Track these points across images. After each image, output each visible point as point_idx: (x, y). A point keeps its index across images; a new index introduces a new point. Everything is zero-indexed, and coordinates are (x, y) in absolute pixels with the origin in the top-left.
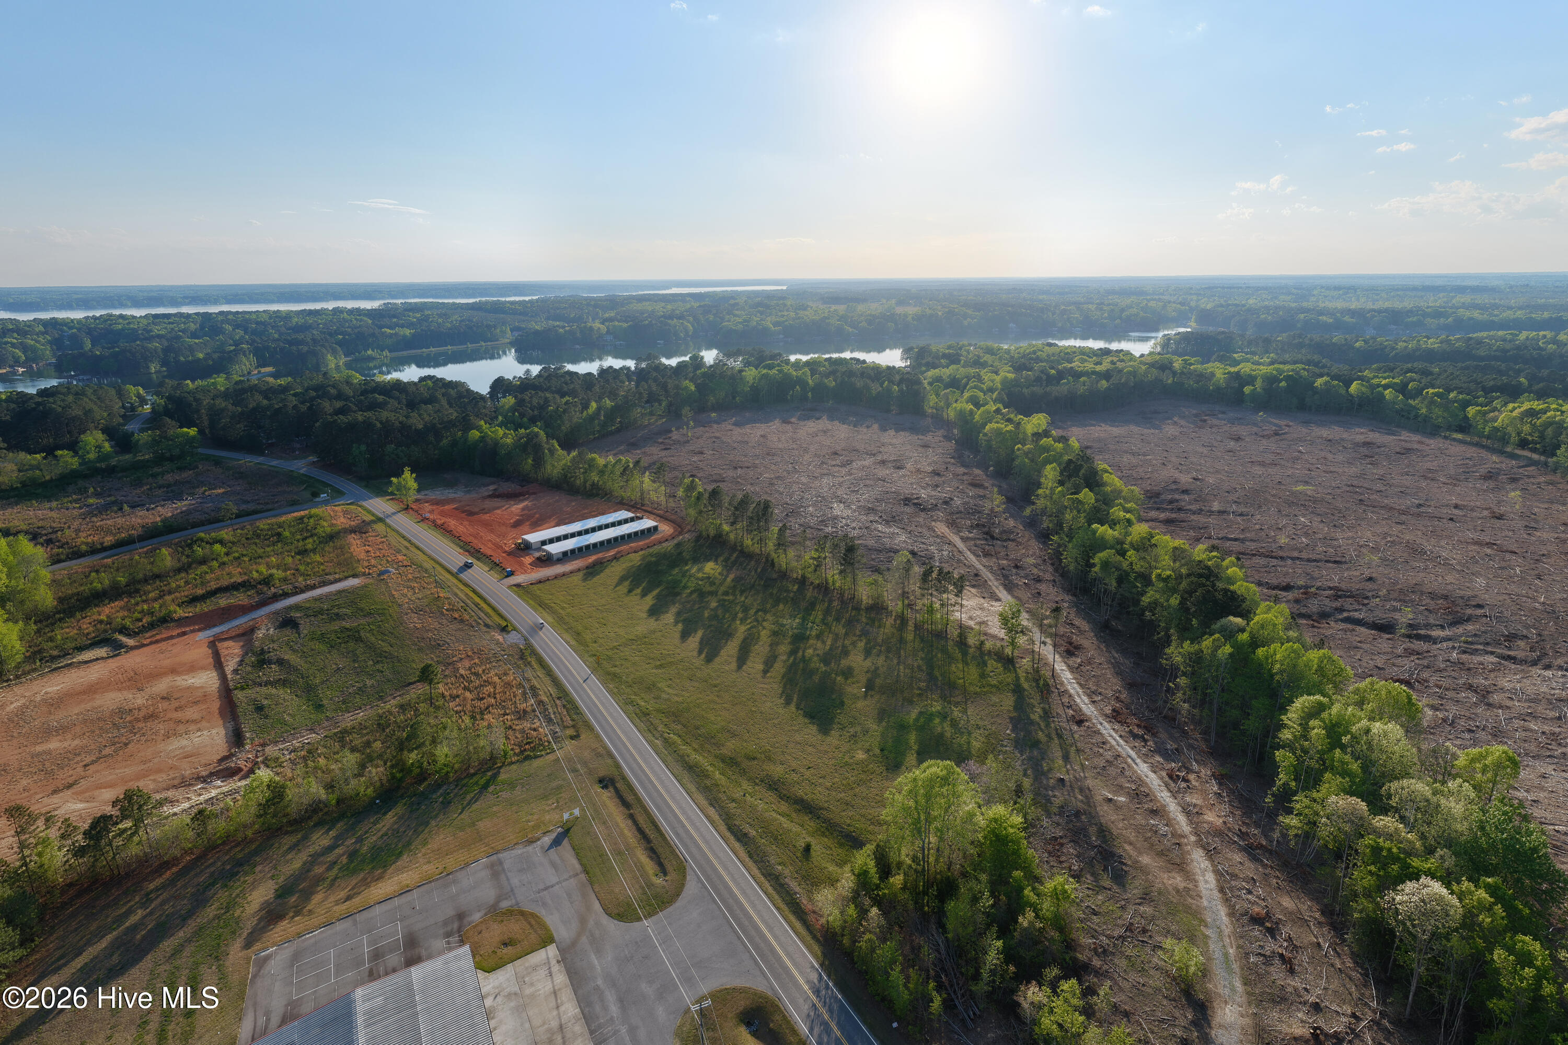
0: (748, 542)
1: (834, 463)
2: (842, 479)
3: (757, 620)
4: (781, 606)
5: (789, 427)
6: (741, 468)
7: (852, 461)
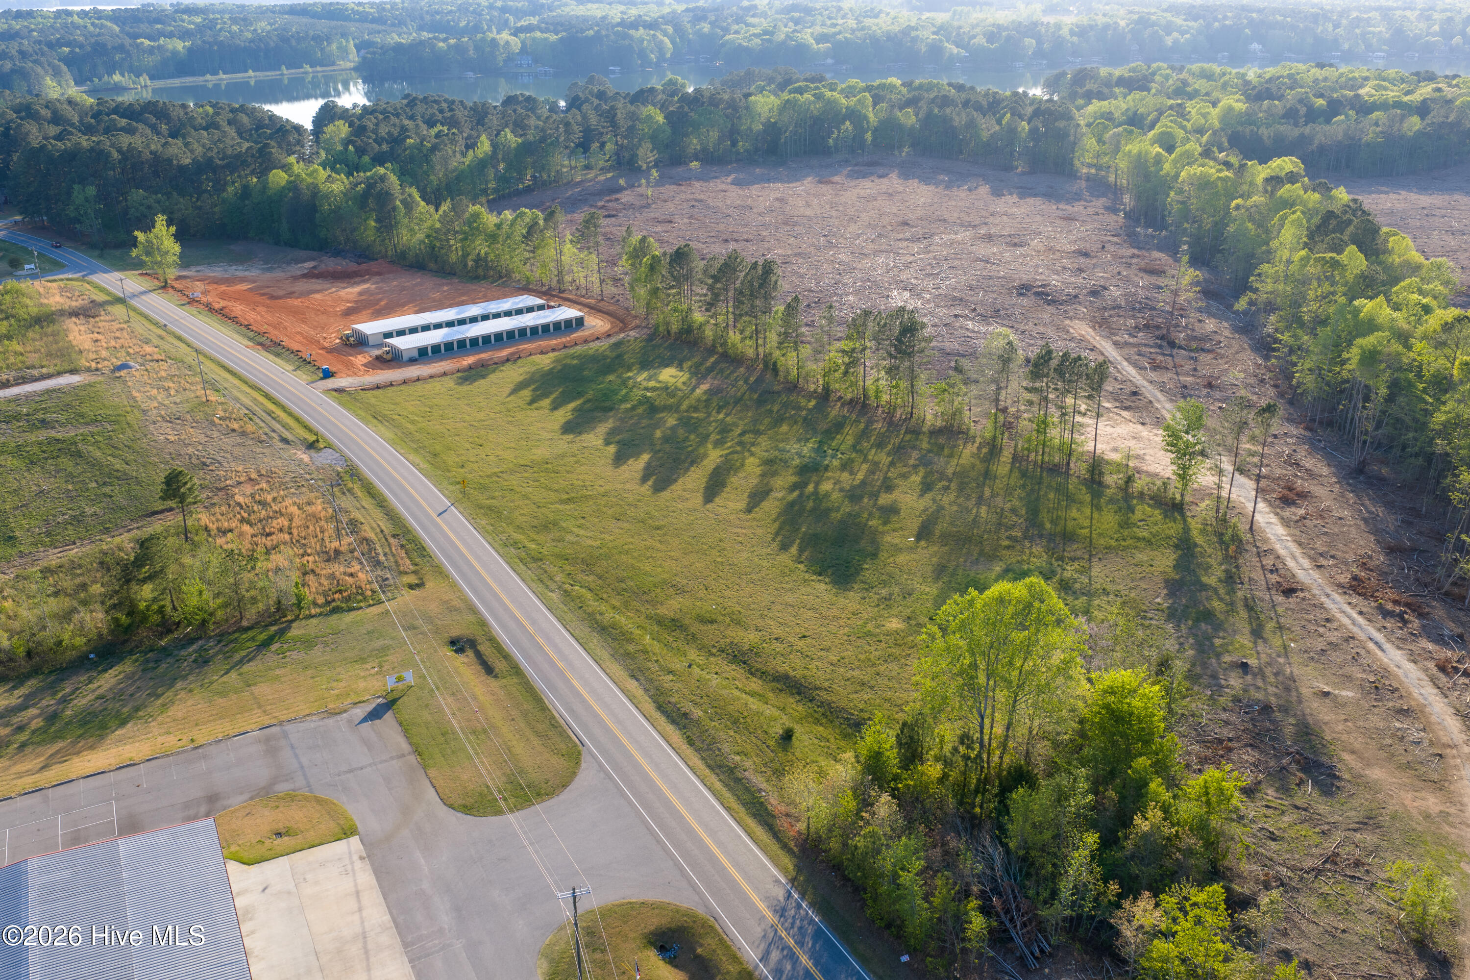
0: (734, 337)
1: (901, 236)
2: (912, 258)
3: (741, 443)
4: (784, 428)
5: (828, 188)
6: (737, 241)
7: (932, 235)
